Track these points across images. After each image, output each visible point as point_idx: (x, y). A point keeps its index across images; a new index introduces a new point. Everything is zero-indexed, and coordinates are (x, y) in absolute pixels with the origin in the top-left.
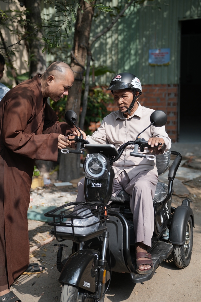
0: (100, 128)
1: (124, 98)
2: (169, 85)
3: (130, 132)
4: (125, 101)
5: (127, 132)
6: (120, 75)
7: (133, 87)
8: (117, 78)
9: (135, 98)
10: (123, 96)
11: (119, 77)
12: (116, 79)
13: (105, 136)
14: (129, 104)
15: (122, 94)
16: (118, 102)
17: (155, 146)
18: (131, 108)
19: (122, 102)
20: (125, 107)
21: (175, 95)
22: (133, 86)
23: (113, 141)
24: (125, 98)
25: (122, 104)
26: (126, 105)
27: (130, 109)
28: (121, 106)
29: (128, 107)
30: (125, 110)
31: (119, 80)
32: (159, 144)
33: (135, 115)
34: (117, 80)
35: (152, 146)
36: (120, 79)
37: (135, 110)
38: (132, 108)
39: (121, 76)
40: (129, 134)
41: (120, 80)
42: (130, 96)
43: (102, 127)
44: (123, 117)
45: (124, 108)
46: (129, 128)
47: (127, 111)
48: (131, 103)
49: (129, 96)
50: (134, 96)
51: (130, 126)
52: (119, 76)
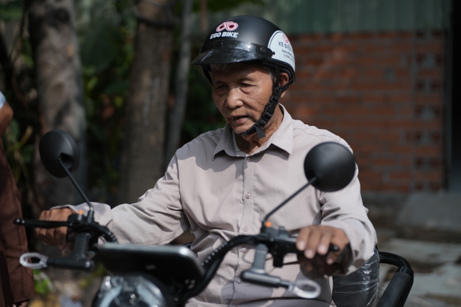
0: (164, 181)
1: (244, 89)
2: (420, 34)
3: (255, 195)
4: (247, 100)
5: (246, 194)
6: (234, 22)
7: (273, 57)
8: (225, 30)
9: (277, 91)
10: (242, 84)
11: (232, 26)
12: (222, 32)
13: (178, 204)
14: (261, 108)
15: (239, 76)
16: (226, 101)
17: (317, 254)
18: (265, 121)
19: (240, 103)
20: (247, 116)
21: (438, 60)
22: (274, 53)
23: (201, 220)
24: (248, 89)
25: (238, 107)
26: (250, 111)
27: (263, 125)
28: (234, 113)
29: (258, 116)
30: (248, 125)
31: (229, 34)
32: (331, 248)
33: (272, 145)
34: (225, 34)
35: (310, 254)
36: (234, 31)
37: (275, 128)
38: (267, 122)
39: (236, 26)
40: (251, 201)
41: (235, 35)
42: (262, 84)
43: (170, 178)
44: (237, 149)
45: (244, 120)
46: (252, 182)
47: (252, 131)
48: (266, 106)
49: (259, 83)
50: (275, 85)
51: (255, 178)
52: (232, 23)
